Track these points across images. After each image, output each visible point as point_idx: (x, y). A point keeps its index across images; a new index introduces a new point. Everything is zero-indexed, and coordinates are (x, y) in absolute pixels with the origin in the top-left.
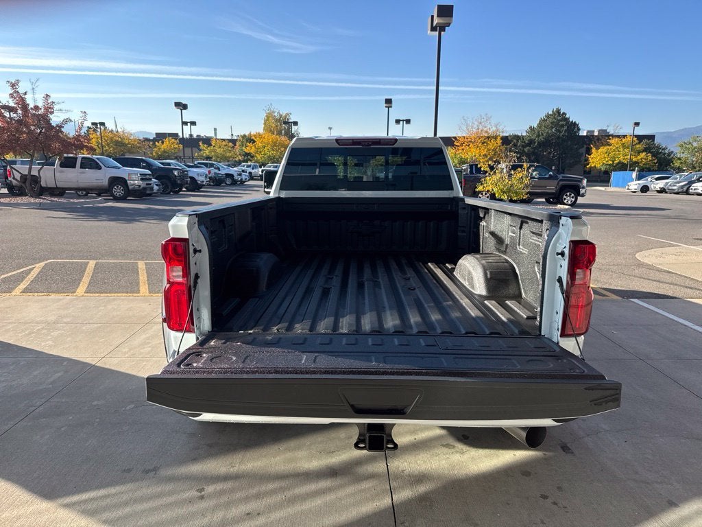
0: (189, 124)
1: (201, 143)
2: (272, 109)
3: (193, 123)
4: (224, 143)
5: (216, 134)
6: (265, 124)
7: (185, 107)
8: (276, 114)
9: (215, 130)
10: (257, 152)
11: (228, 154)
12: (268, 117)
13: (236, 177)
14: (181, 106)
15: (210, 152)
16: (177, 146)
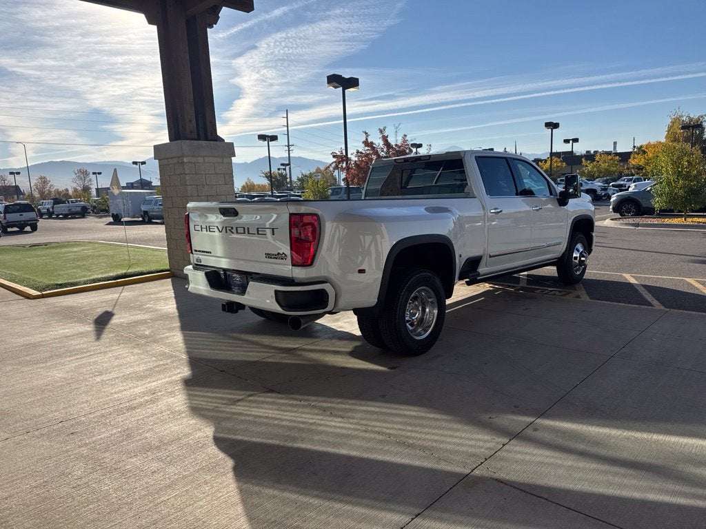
0: (571, 141)
1: (583, 160)
2: (680, 114)
3: (576, 140)
4: (610, 157)
5: (615, 148)
6: (668, 131)
7: (556, 126)
8: (684, 118)
9: (615, 143)
10: (647, 164)
11: (612, 169)
12: (673, 123)
13: (599, 192)
14: (552, 126)
15: (593, 168)
16: (559, 164)
